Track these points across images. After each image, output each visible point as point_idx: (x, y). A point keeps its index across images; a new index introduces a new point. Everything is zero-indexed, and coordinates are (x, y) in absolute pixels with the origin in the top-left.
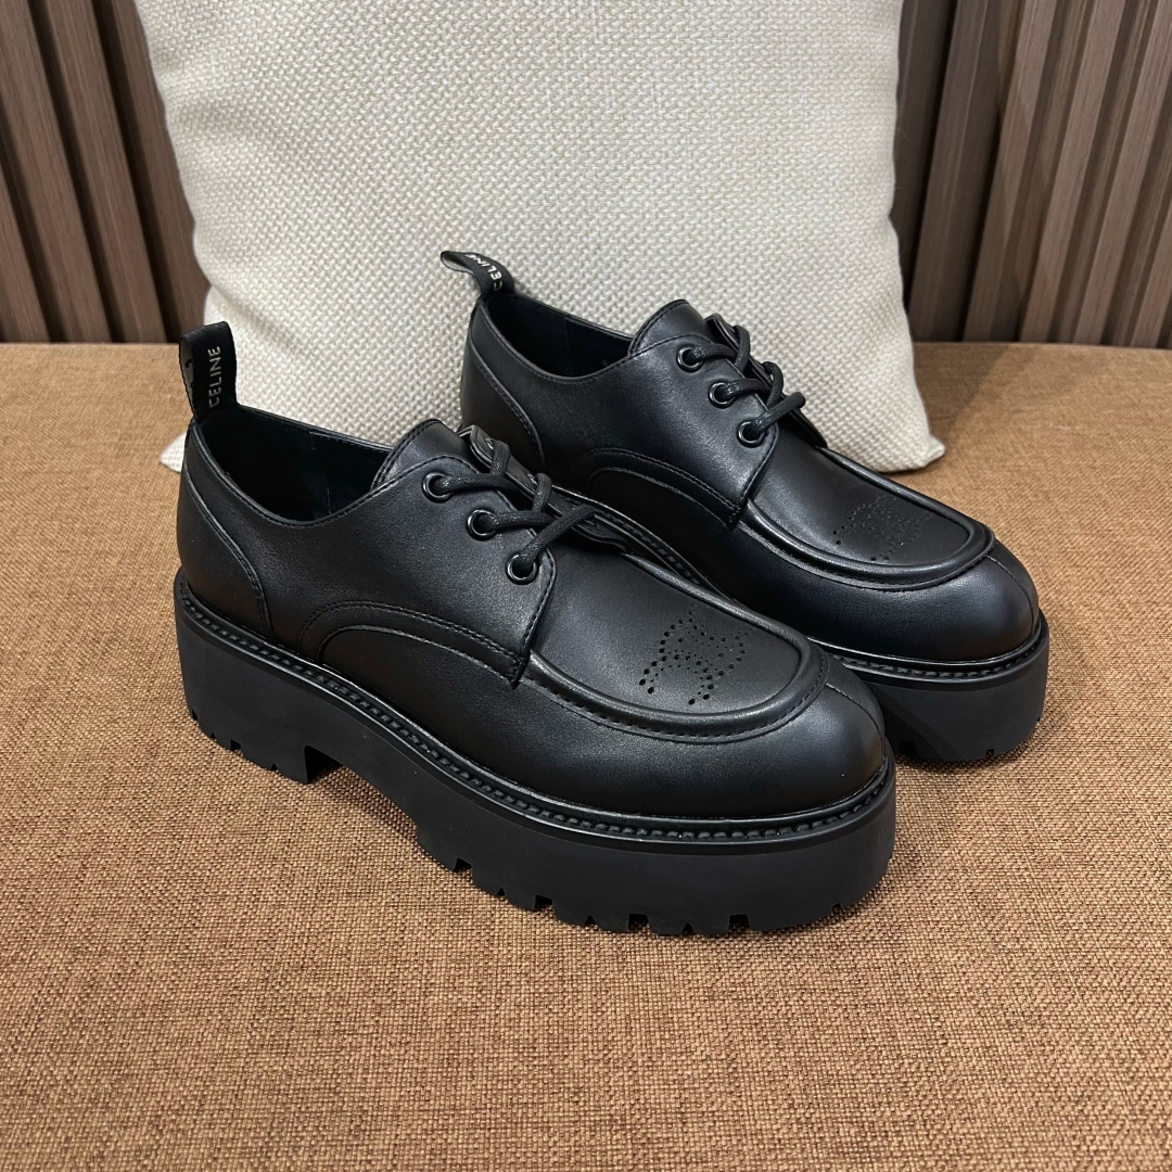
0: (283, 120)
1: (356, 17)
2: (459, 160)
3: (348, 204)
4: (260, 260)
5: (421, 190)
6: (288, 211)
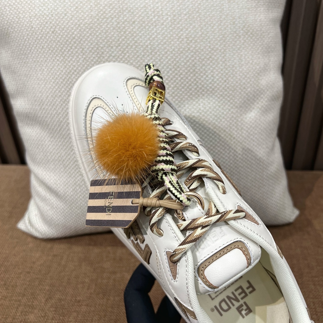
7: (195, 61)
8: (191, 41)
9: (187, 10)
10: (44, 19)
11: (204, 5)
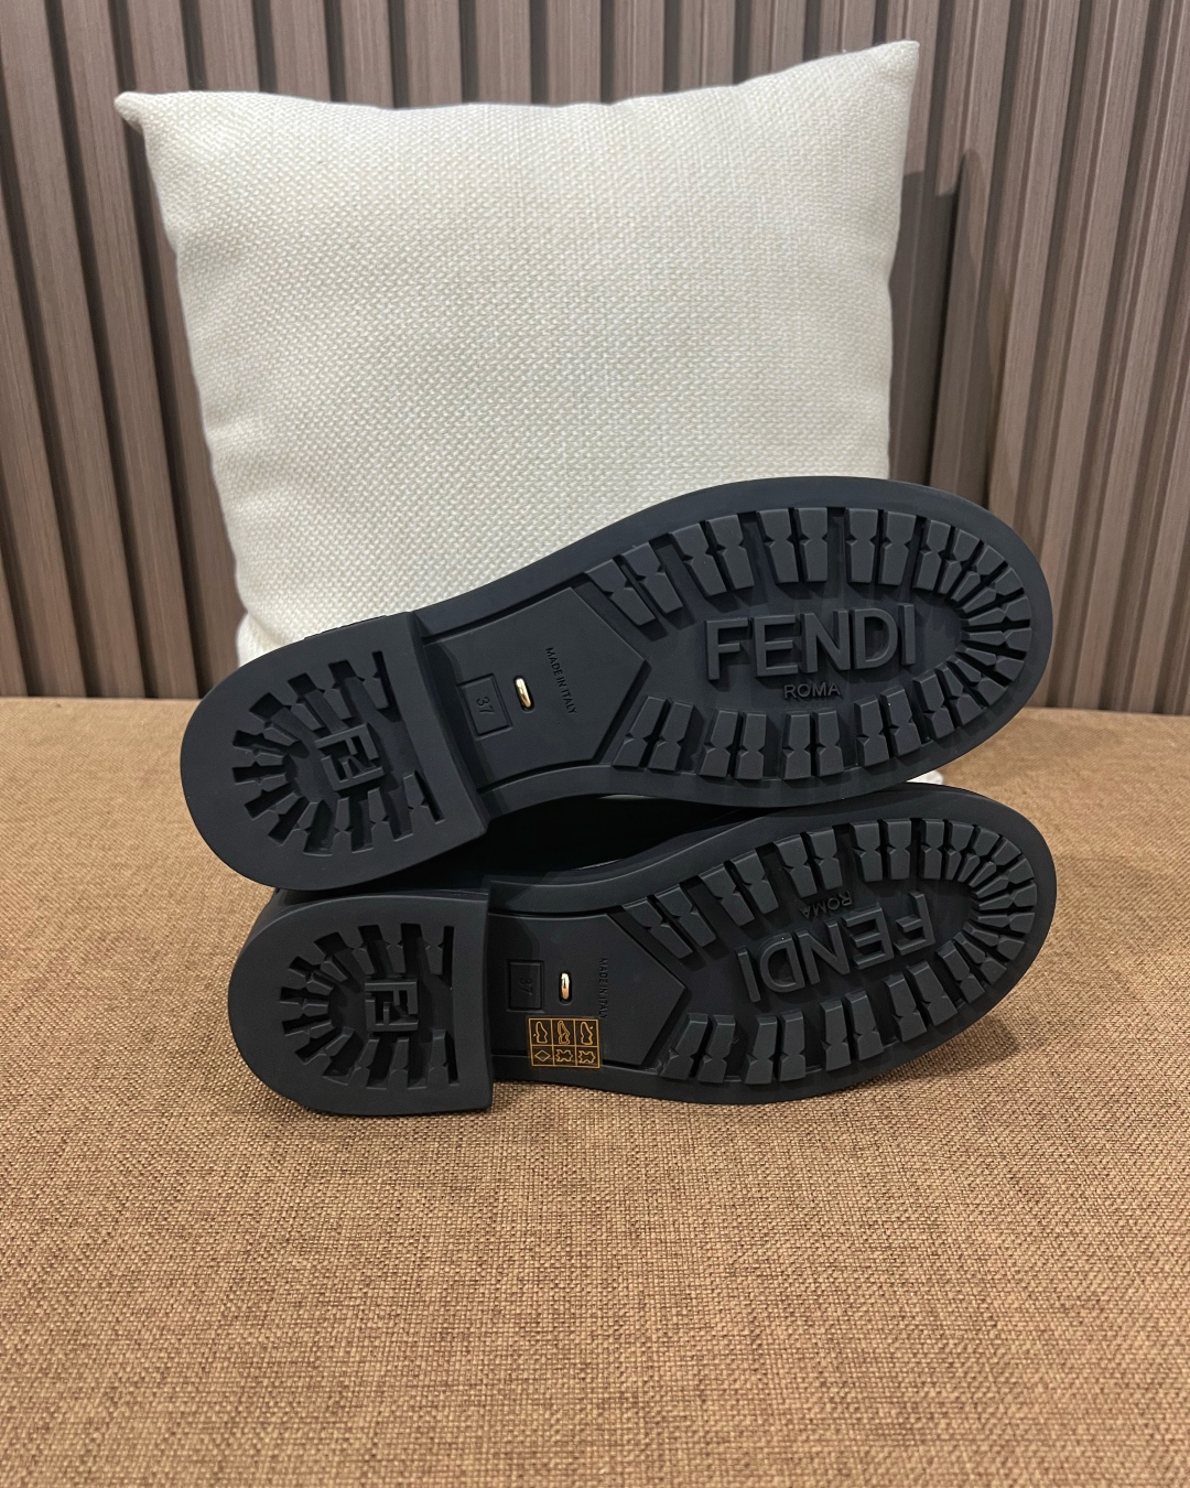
0: (322, 467)
1: (391, 378)
2: (481, 505)
3: (377, 542)
4: (294, 593)
5: (444, 530)
6: (321, 548)
7: (688, 320)
8: (681, 274)
9: (674, 208)
10: (333, 215)
11: (711, 201)
